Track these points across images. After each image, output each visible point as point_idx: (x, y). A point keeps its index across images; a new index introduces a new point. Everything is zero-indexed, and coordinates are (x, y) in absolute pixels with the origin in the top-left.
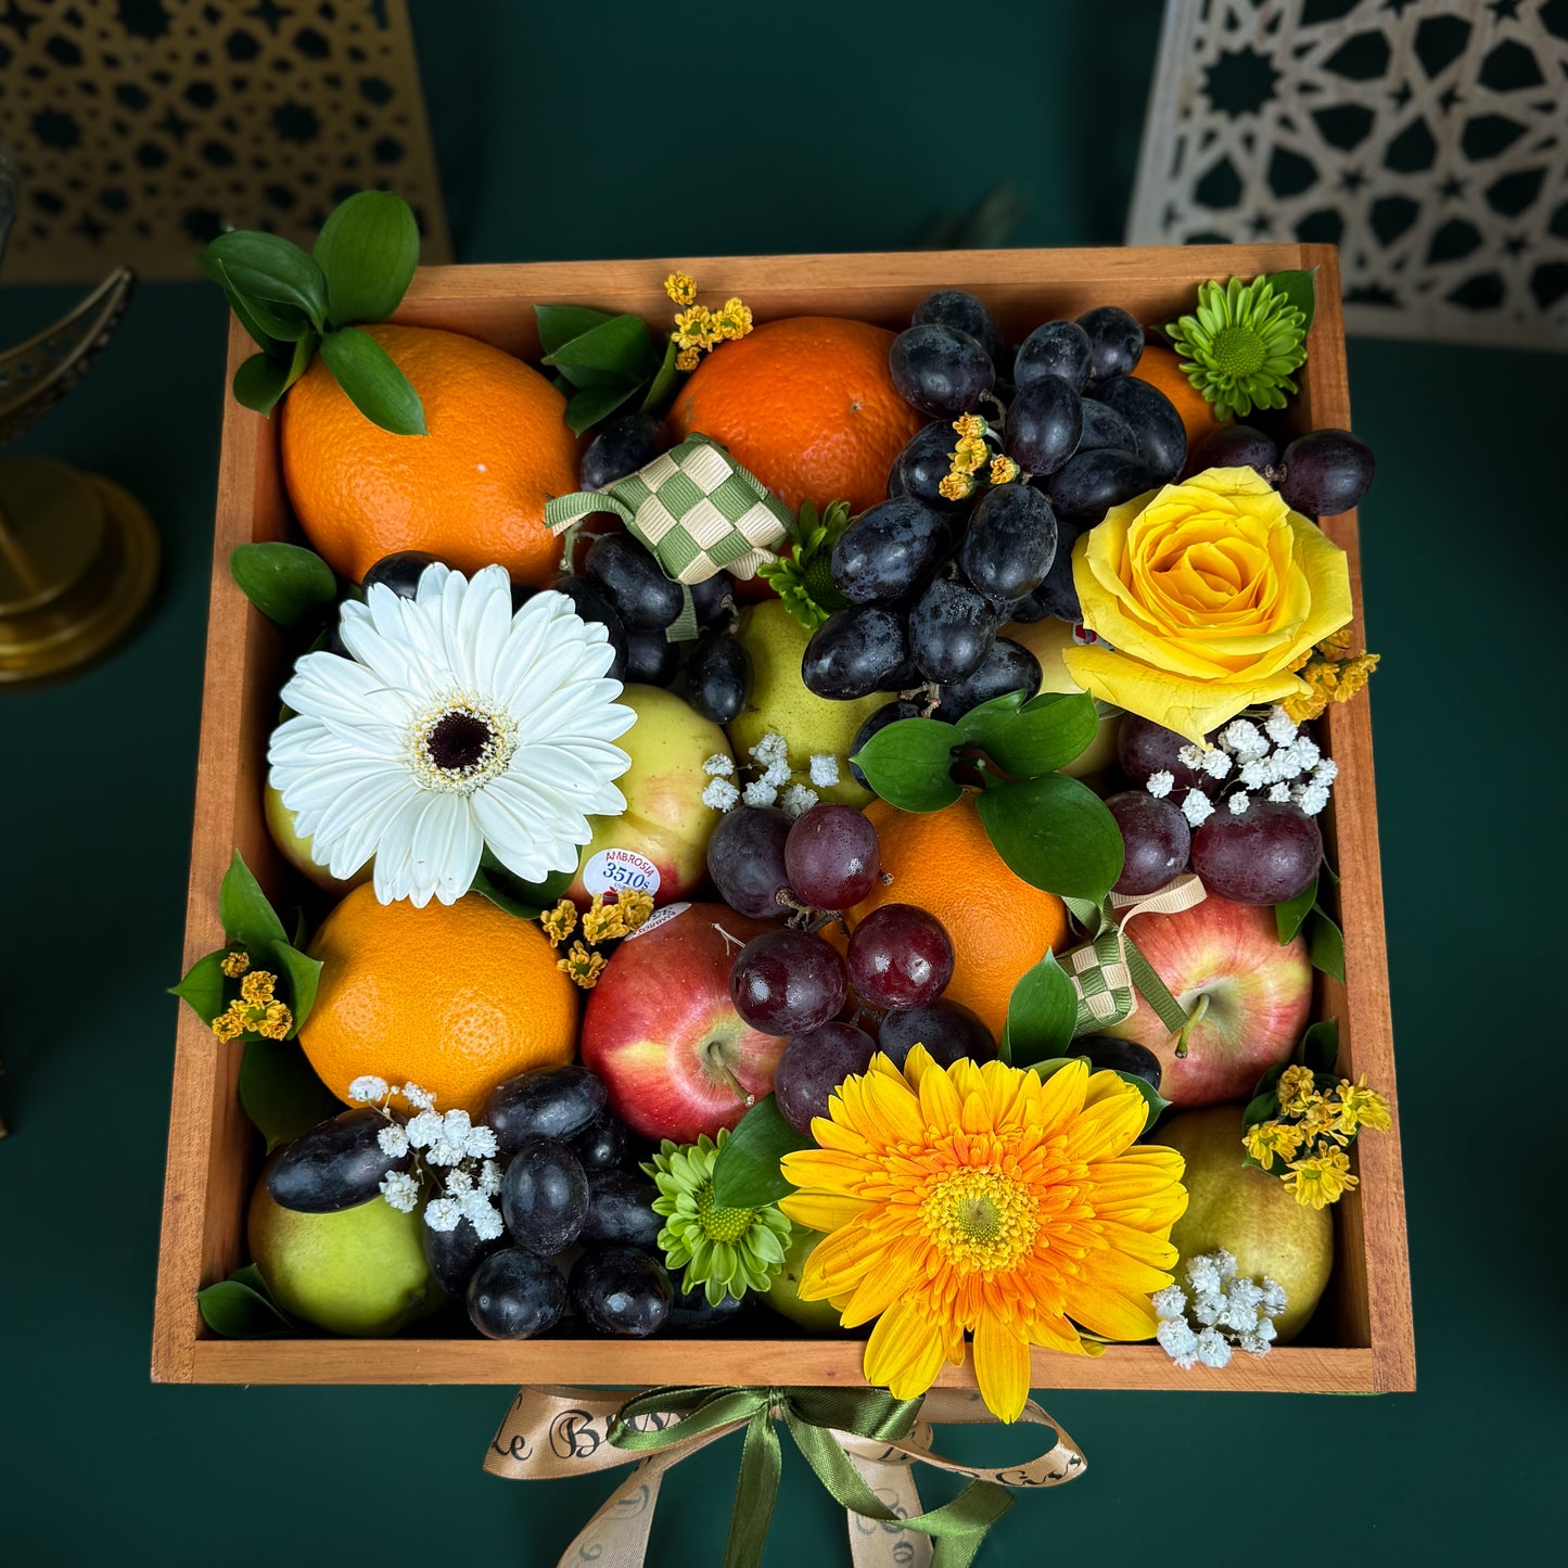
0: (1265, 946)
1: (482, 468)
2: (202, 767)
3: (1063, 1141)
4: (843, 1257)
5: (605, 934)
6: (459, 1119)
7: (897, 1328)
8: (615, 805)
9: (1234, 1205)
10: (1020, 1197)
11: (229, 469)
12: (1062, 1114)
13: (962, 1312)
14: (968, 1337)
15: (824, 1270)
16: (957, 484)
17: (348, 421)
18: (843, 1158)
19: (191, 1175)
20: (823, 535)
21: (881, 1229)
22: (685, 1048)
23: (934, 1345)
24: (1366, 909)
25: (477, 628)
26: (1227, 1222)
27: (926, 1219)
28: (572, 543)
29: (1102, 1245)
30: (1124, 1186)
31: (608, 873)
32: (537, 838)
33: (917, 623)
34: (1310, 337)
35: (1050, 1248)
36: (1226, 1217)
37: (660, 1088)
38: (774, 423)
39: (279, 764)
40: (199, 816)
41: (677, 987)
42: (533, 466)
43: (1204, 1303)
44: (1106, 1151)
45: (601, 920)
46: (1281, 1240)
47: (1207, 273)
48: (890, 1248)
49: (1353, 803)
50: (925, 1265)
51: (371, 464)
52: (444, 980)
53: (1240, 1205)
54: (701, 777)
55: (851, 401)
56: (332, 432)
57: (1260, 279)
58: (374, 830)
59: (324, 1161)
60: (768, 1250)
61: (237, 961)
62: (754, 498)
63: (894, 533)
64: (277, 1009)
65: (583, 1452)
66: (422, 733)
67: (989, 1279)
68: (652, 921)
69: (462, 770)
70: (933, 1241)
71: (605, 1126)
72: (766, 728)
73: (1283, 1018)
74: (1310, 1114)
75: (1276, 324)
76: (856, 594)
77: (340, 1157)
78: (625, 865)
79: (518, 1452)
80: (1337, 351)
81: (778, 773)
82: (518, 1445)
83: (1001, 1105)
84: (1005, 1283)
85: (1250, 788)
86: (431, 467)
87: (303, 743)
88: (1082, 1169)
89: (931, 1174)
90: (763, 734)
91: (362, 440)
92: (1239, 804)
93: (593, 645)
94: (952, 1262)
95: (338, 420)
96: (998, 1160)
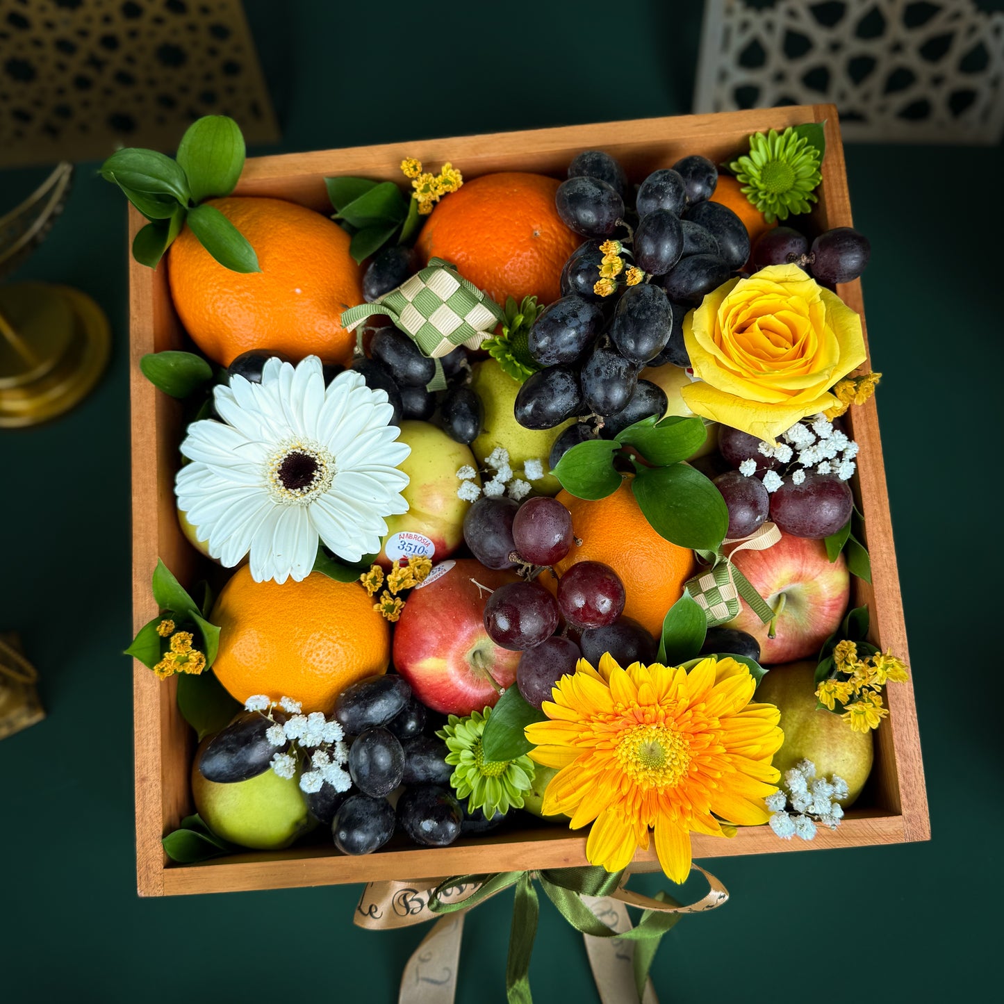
0: (820, 563)
1: (298, 291)
2: (135, 499)
3: (703, 707)
4: (568, 787)
5: (402, 587)
6: (317, 718)
7: (606, 829)
8: (402, 508)
9: (811, 730)
10: (678, 741)
11: (135, 301)
12: (701, 690)
13: (646, 815)
14: (651, 830)
15: (557, 796)
16: (605, 287)
17: (209, 266)
18: (563, 724)
19: (151, 764)
20: (521, 320)
21: (591, 767)
22: (459, 658)
23: (630, 836)
24: (882, 536)
25: (303, 399)
26: (808, 741)
27: (619, 758)
28: (361, 334)
29: (732, 770)
30: (743, 732)
31: (401, 547)
32: (352, 535)
33: (586, 379)
34: (823, 165)
35: (698, 772)
36: (807, 738)
37: (445, 686)
38: (485, 248)
39: (182, 495)
40: (135, 532)
41: (451, 622)
42: (332, 286)
43: (797, 799)
44: (730, 710)
45: (399, 578)
46: (842, 749)
47: (754, 127)
48: (597, 778)
49: (869, 468)
50: (620, 787)
51: (225, 293)
52: (301, 630)
53: (815, 730)
54: (456, 482)
55: (533, 230)
56: (199, 273)
57: (789, 130)
58: (247, 535)
59: (233, 753)
60: (521, 782)
61: (167, 626)
62: (475, 301)
63: (567, 321)
64: (195, 655)
65: (415, 911)
66: (274, 467)
67: (661, 792)
68: (431, 576)
69: (302, 489)
70: (624, 771)
71: (411, 709)
72: (495, 444)
73: (833, 607)
74: (857, 674)
75: (800, 158)
76: (545, 362)
77: (243, 749)
78: (411, 541)
79: (375, 915)
80: (841, 174)
81: (504, 474)
82: (373, 910)
83: (662, 688)
84: (672, 795)
85: (805, 467)
86: (265, 293)
87: (197, 481)
88: (716, 723)
89: (620, 730)
90: (494, 447)
91: (219, 278)
92: (799, 477)
93: (379, 405)
94: (637, 783)
95: (203, 265)
96: (662, 720)
